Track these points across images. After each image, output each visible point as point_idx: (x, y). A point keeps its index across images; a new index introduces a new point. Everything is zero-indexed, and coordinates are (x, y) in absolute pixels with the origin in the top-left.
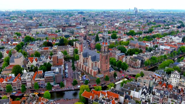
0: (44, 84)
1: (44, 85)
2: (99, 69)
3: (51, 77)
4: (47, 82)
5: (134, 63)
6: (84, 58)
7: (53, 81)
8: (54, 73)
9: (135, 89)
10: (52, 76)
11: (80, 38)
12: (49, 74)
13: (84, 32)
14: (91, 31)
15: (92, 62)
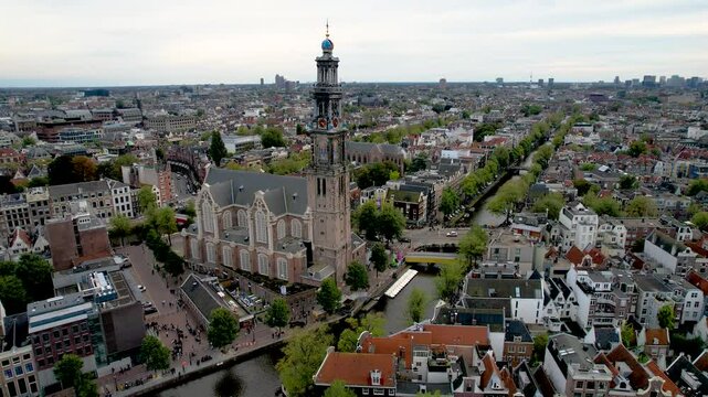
0: (32, 379)
1: (28, 385)
2: (308, 245)
3: (75, 327)
4: (51, 361)
5: (408, 207)
6: (220, 210)
7: (88, 349)
8: (88, 299)
9: (518, 290)
10: (85, 316)
11: (142, 154)
12: (61, 313)
13: (147, 138)
14: (171, 135)
15: (275, 219)
